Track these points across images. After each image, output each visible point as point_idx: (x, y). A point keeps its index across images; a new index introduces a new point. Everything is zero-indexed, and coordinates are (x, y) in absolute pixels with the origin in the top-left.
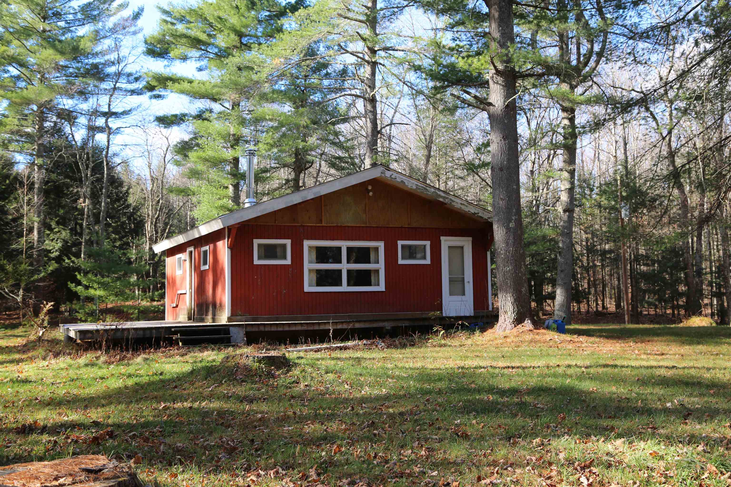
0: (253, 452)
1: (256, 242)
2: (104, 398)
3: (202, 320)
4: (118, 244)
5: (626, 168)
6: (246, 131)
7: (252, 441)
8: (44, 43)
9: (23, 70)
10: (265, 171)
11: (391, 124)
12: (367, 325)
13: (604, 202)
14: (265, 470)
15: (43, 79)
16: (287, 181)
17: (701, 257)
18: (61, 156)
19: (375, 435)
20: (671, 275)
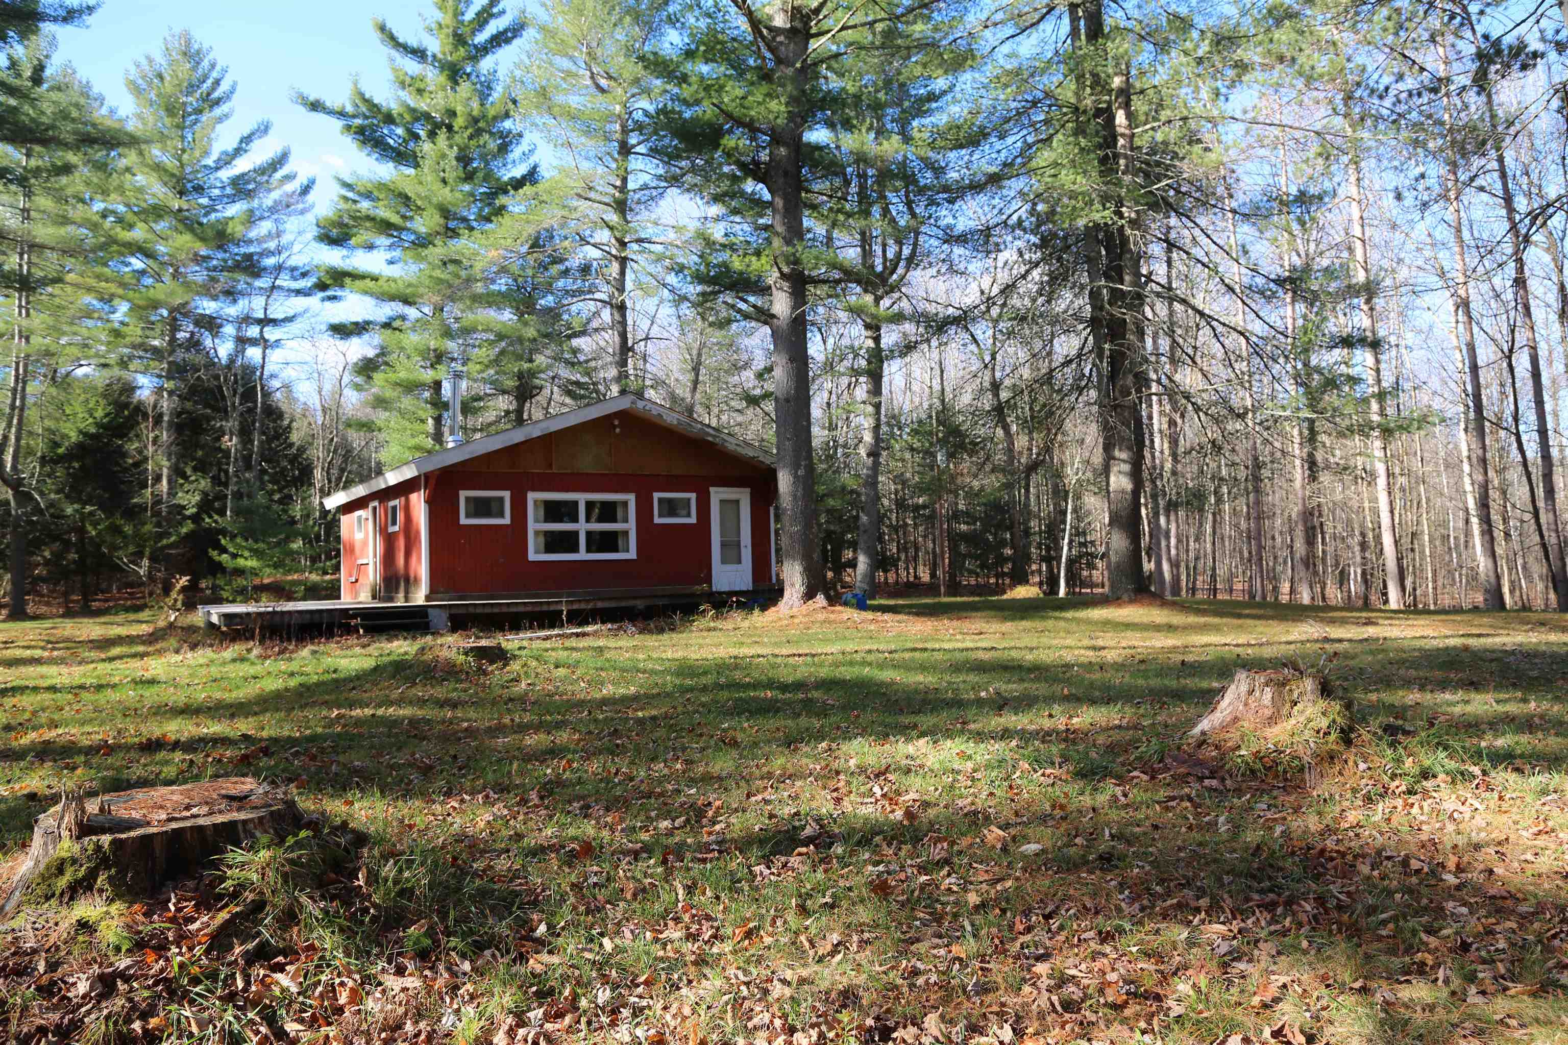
0: (455, 771)
1: (463, 494)
2: (257, 703)
3: (391, 599)
4: (277, 497)
5: (943, 401)
6: (451, 346)
7: (455, 757)
8: (181, 227)
9: (150, 262)
10: (478, 398)
11: (647, 339)
12: (612, 604)
13: (917, 445)
14: (472, 793)
15: (176, 275)
16: (507, 412)
17: (1029, 513)
18: (199, 378)
19: (618, 746)
20: (995, 535)
